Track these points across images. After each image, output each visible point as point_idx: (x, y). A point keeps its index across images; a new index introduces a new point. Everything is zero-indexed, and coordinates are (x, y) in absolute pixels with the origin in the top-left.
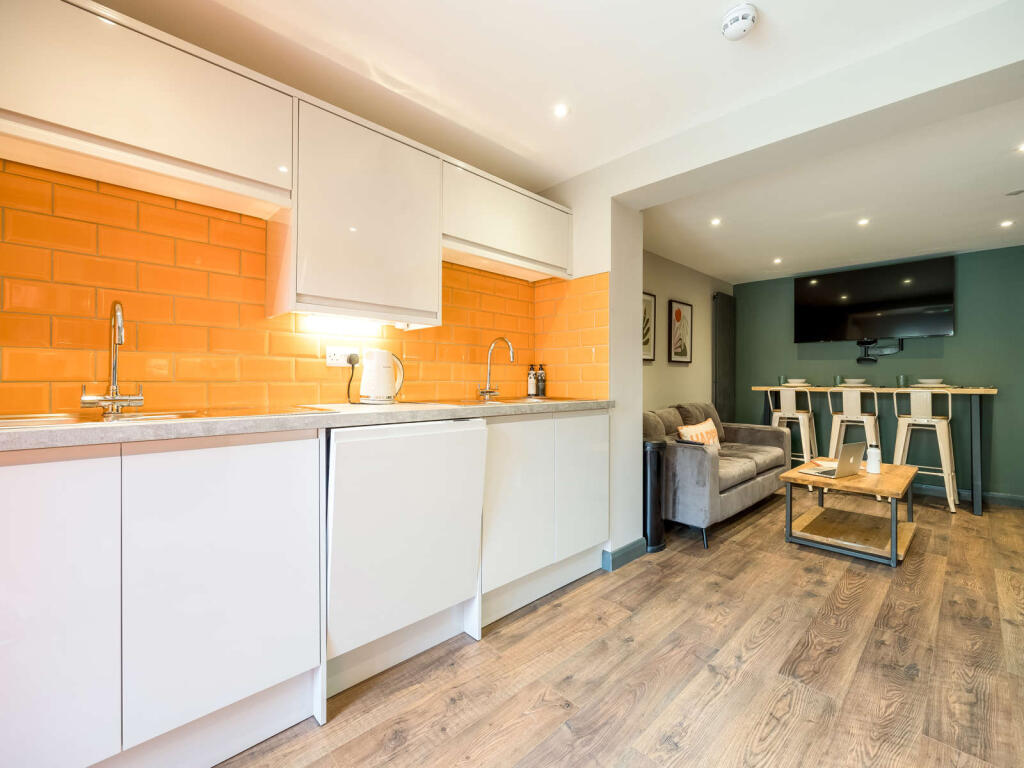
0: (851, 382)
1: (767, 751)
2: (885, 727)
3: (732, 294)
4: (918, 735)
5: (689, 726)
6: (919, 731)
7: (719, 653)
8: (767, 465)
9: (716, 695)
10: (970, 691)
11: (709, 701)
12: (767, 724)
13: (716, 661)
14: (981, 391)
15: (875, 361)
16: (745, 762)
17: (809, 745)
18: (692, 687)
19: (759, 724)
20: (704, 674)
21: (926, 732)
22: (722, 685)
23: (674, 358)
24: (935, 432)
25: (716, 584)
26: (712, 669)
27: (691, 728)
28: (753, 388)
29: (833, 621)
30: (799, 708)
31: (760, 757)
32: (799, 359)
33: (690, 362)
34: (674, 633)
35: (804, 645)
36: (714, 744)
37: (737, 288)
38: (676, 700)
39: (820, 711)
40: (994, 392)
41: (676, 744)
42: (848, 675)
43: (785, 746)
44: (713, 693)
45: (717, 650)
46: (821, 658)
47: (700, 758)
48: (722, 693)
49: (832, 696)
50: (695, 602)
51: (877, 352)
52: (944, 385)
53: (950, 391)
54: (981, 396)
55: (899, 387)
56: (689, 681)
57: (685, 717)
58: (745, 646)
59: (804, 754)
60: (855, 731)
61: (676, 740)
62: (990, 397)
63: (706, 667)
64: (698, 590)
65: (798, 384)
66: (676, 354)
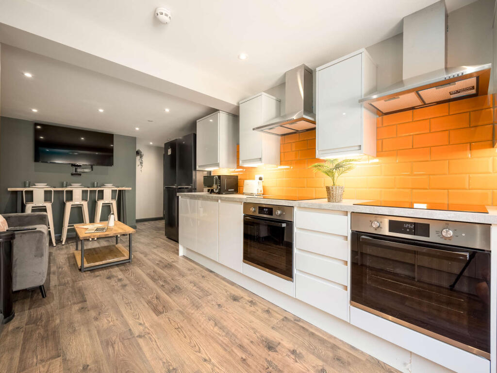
1: (190, 338)
2: (194, 305)
4: (200, 301)
5: (166, 360)
6: (199, 300)
7: (132, 329)
9: (156, 342)
10: (191, 283)
11: (157, 346)
12: (179, 332)
13: (137, 334)
14: (127, 189)
15: (80, 175)
16: (192, 347)
17: (193, 325)
18: (145, 349)
19: (178, 334)
20: (141, 341)
21: (200, 299)
22: (151, 337)
25: (82, 308)
26: (140, 336)
27: (168, 359)
28: (9, 189)
29: (144, 289)
30: (177, 319)
31: (192, 342)
34: (101, 342)
35: (149, 302)
36: (180, 354)
38: (149, 359)
39: (181, 316)
40: (130, 188)
41: (174, 369)
42: (171, 300)
43: (190, 332)
44: (154, 343)
45: (130, 330)
46: (158, 301)
47: (184, 362)
48: (156, 340)
49: (176, 309)
50: (87, 323)
51: (81, 171)
56: (141, 349)
57: (161, 359)
58: (135, 319)
59: (195, 329)
60: (192, 312)
61: (171, 368)
63: (137, 338)
64: (78, 317)
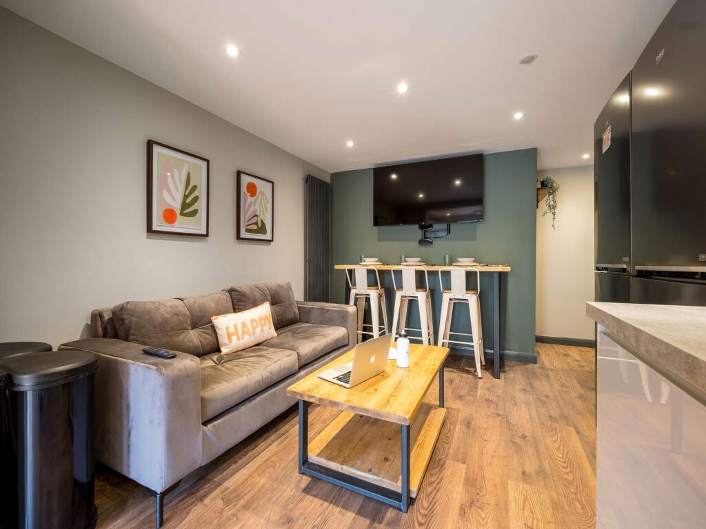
0: (411, 261)
3: (329, 181)
8: (321, 351)
14: (500, 268)
15: (431, 243)
23: (244, 234)
24: (468, 304)
28: (336, 267)
32: (379, 240)
33: (272, 241)
37: (334, 176)
40: (508, 269)
51: (433, 235)
52: (475, 264)
53: (478, 269)
54: (500, 273)
55: (445, 265)
62: (506, 273)
65: (372, 263)
66: (247, 231)
